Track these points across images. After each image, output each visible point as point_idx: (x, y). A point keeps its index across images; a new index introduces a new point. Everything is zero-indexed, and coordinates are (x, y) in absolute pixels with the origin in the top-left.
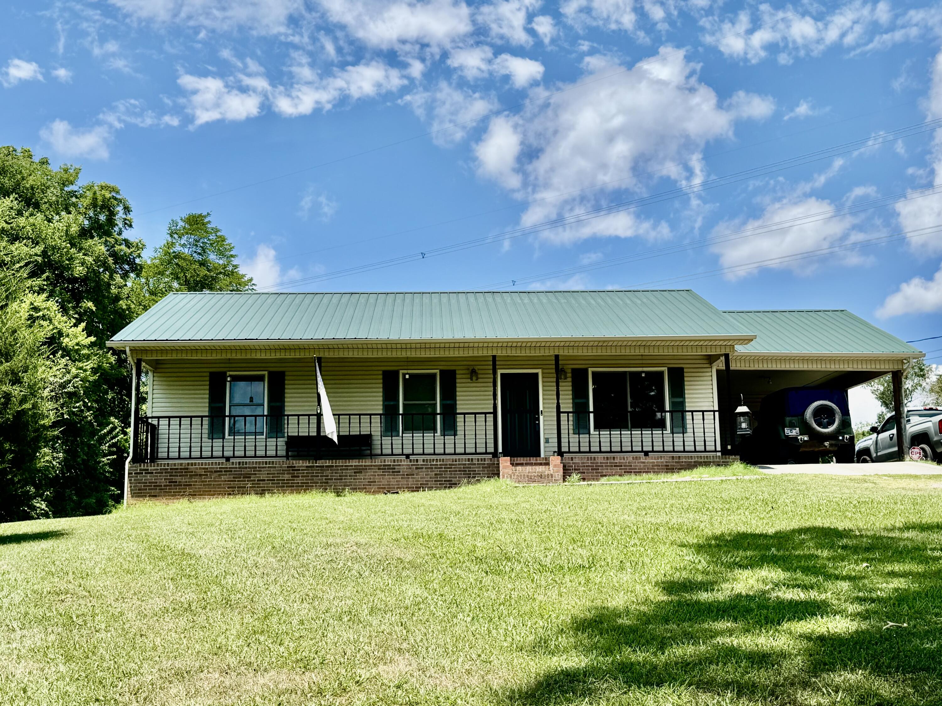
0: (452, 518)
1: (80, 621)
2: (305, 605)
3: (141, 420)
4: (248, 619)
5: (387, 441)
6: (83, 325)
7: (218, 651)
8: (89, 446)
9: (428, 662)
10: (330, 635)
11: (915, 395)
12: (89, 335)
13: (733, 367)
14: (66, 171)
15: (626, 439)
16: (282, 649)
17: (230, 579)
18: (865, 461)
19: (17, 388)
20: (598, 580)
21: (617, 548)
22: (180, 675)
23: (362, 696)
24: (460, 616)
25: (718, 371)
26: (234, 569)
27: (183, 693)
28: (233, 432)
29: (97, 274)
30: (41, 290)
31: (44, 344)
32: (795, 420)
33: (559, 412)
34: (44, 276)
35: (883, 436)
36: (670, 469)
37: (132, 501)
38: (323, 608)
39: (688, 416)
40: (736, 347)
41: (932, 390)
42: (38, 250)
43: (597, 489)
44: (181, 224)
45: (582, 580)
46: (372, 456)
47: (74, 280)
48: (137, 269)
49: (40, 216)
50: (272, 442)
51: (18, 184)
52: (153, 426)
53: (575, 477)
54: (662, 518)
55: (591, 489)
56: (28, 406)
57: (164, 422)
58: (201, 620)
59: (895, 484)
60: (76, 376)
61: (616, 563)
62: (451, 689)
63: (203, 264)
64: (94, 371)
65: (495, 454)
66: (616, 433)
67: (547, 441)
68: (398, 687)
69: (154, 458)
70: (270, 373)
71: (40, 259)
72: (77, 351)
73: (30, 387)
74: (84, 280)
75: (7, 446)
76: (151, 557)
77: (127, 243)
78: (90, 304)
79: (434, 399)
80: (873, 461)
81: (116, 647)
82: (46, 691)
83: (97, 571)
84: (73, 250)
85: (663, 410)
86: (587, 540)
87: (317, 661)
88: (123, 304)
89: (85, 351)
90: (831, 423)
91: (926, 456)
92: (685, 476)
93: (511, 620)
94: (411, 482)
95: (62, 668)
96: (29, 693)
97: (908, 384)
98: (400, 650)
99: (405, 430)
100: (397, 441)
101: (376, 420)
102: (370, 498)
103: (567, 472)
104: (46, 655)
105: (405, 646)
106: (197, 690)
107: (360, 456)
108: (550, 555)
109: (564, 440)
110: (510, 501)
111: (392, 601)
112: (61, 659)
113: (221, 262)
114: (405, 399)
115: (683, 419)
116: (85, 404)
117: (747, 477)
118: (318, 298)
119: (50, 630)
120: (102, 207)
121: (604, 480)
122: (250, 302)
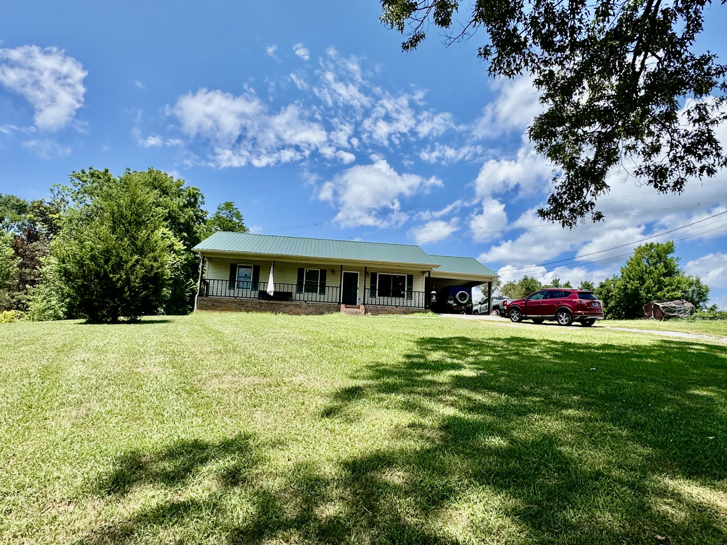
0: (322, 326)
1: (178, 354)
2: (265, 353)
3: (203, 280)
4: (243, 357)
5: (298, 295)
6: (182, 242)
7: (231, 368)
8: (181, 289)
9: (311, 377)
10: (274, 365)
11: (495, 292)
12: (184, 245)
13: (431, 276)
14: (179, 181)
15: (389, 301)
16: (256, 369)
17: (236, 342)
18: (476, 314)
19: (156, 263)
20: (376, 351)
21: (384, 340)
22: (216, 376)
23: (286, 388)
24: (324, 361)
25: (426, 277)
26: (237, 339)
27: (217, 383)
28: (238, 287)
29: (189, 222)
30: (167, 227)
31: (167, 247)
32: (452, 297)
33: (365, 289)
34: (168, 221)
35: (482, 306)
36: (405, 313)
37: (197, 311)
38: (271, 355)
39: (413, 293)
40: (433, 269)
41: (501, 291)
42: (167, 211)
43: (377, 319)
44: (223, 205)
45: (371, 351)
46: (292, 300)
47: (180, 224)
48: (204, 222)
49: (168, 198)
50: (253, 292)
51: (161, 185)
52: (207, 283)
53: (369, 314)
54: (401, 331)
55: (374, 319)
56: (159, 270)
57: (212, 282)
58: (224, 356)
59: (486, 323)
60: (178, 261)
61: (384, 346)
62: (320, 387)
63: (230, 221)
64: (185, 260)
65: (339, 303)
66: (386, 298)
67: (359, 299)
68: (300, 385)
69: (207, 295)
70: (254, 266)
71: (167, 215)
72: (179, 252)
73: (161, 263)
74: (183, 224)
75: (151, 286)
76: (206, 332)
77: (202, 211)
78: (185, 234)
79: (318, 280)
80: (479, 314)
81: (192, 364)
82: (164, 378)
83: (185, 336)
84: (180, 212)
85: (404, 291)
86: (373, 337)
87: (269, 374)
88: (198, 235)
89: (183, 252)
90: (465, 300)
91: (498, 314)
92: (411, 316)
93: (343, 364)
94: (306, 311)
95: (171, 370)
96: (158, 379)
97: (493, 288)
98: (301, 372)
99: (305, 291)
100: (302, 295)
101: (294, 287)
102: (290, 316)
103: (366, 312)
104: (165, 365)
105: (303, 371)
106: (223, 382)
107: (287, 300)
108: (359, 341)
109: (366, 300)
110: (344, 321)
111: (298, 355)
112: (170, 367)
113: (237, 221)
114: (306, 279)
115: (411, 294)
116: (181, 273)
117: (433, 318)
118: (275, 238)
119: (166, 356)
120: (193, 197)
121: (380, 316)
122: (249, 237)
